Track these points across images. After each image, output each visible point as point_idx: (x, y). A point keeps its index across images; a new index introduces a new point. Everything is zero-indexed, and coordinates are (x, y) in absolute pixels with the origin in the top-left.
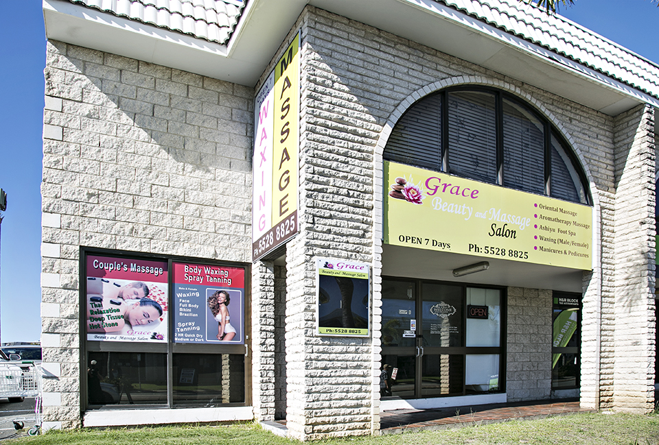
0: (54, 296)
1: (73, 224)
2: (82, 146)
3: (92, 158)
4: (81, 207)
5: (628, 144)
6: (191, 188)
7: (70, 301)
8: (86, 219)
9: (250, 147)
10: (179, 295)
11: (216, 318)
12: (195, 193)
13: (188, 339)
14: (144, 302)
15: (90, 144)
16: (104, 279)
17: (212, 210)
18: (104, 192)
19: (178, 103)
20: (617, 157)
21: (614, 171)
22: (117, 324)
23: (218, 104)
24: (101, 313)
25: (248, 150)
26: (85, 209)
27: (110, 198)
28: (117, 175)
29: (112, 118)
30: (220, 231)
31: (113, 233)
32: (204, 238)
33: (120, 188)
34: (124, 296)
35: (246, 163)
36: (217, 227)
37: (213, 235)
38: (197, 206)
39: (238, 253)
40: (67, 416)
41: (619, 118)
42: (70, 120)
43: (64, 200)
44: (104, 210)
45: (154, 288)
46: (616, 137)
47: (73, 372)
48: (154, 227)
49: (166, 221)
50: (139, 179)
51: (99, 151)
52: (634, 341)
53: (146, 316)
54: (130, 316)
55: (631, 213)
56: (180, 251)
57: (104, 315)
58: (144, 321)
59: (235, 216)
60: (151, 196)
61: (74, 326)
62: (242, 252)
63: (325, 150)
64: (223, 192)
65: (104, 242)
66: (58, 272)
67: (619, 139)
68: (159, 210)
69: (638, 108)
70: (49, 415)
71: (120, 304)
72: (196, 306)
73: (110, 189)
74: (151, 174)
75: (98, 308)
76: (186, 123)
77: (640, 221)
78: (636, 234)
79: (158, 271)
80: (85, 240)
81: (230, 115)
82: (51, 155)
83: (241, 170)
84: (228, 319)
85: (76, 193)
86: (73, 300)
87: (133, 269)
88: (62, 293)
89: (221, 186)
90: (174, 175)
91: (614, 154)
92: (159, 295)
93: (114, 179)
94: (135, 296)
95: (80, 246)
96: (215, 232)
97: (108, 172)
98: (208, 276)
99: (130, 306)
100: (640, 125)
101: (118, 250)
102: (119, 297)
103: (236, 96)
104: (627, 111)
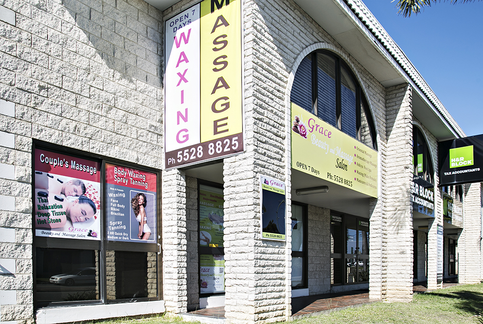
0: (10, 188)
1: (26, 115)
2: (33, 36)
3: (42, 50)
4: (33, 98)
5: (396, 110)
6: (119, 94)
7: (24, 195)
8: (38, 112)
9: (160, 65)
10: (110, 195)
11: (137, 219)
12: (123, 100)
13: (117, 238)
14: (82, 200)
15: (40, 36)
16: (50, 174)
17: (134, 118)
18: (52, 87)
19: (108, 12)
20: (388, 117)
21: (386, 127)
22: (60, 220)
23: (138, 20)
24: (47, 208)
25: (158, 67)
26: (37, 102)
27: (57, 93)
28: (62, 71)
29: (58, 13)
30: (140, 138)
31: (60, 129)
32: (129, 143)
33: (65, 84)
34: (66, 192)
35: (157, 79)
36: (139, 134)
37: (135, 141)
38: (124, 112)
39: (153, 160)
40: (22, 315)
41: (390, 90)
42: (22, 7)
43: (18, 88)
44: (52, 105)
45: (90, 186)
46: (388, 103)
47: (27, 269)
48: (92, 128)
49: (101, 123)
50: (80, 79)
51: (48, 44)
52: (401, 251)
53: (84, 213)
54: (71, 213)
55: (398, 160)
56: (112, 153)
57: (50, 211)
58: (82, 218)
59: (151, 126)
60: (90, 98)
61: (27, 221)
62: (155, 159)
63: (262, 86)
64: (143, 102)
65: (53, 137)
66: (13, 164)
67: (389, 105)
68: (96, 111)
69: (404, 86)
70: (6, 315)
71: (62, 200)
72: (123, 206)
73: (57, 84)
74: (90, 76)
75: (45, 203)
76: (115, 32)
77: (405, 166)
78: (402, 175)
79: (93, 171)
80: (36, 133)
81: (146, 32)
82: (5, 39)
83: (154, 84)
84: (145, 220)
85: (29, 83)
86: (27, 194)
87: (73, 166)
88: (17, 186)
89: (141, 97)
90: (107, 80)
91: (386, 115)
92: (93, 193)
93: (61, 75)
94: (74, 194)
95: (33, 139)
96: (137, 139)
97: (56, 67)
98: (131, 179)
99: (71, 203)
100: (405, 98)
101: (64, 146)
102: (61, 193)
103: (150, 16)
104: (396, 86)
